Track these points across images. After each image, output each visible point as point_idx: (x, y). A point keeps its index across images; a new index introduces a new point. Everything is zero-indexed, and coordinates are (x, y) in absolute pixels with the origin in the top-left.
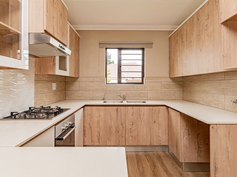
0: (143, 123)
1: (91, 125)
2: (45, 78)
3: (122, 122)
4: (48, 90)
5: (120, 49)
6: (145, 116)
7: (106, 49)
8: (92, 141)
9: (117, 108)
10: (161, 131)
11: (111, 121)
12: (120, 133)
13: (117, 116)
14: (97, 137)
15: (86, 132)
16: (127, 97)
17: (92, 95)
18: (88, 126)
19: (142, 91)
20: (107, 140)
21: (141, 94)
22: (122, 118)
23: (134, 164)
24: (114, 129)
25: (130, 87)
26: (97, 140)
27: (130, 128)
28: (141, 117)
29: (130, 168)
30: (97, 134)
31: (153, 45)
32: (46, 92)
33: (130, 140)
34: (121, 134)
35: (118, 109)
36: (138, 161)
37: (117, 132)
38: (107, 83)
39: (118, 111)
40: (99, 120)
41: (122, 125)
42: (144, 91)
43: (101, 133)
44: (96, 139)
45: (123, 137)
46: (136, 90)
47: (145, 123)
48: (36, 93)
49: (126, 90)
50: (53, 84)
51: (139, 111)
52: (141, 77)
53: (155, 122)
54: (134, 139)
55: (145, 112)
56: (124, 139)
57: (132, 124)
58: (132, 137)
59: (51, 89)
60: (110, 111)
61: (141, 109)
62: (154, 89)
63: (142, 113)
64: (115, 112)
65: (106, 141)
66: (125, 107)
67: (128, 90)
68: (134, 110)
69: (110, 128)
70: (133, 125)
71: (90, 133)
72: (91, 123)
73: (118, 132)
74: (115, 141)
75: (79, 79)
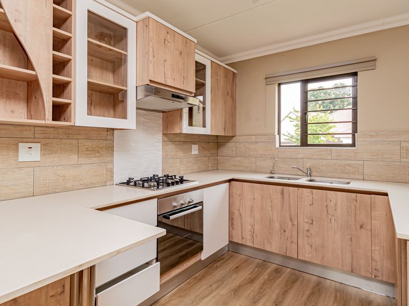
0: (333, 224)
1: (241, 212)
2: (179, 139)
3: (290, 215)
4: (184, 154)
5: (305, 82)
6: (339, 210)
7: (279, 85)
8: (243, 238)
9: (283, 188)
10: (377, 248)
11: (271, 210)
12: (288, 234)
13: (283, 202)
14: (249, 233)
15: (235, 222)
16: (316, 172)
17: (255, 164)
18: (237, 212)
19: (349, 162)
20: (266, 242)
21: (348, 167)
22: (292, 209)
23: (303, 294)
24: (277, 226)
25: (323, 153)
26: (249, 237)
27: (306, 228)
28: (330, 212)
29: (290, 298)
30: (249, 227)
31: (378, 63)
32: (181, 157)
33: (307, 252)
34: (291, 237)
35: (285, 191)
36: (312, 293)
37: (282, 231)
38: (281, 145)
39: (285, 194)
40: (253, 205)
41: (291, 219)
42: (355, 162)
43: (256, 227)
44: (249, 235)
45: (294, 244)
46: (336, 158)
47: (338, 225)
48: (165, 158)
49: (315, 157)
50: (193, 145)
51: (325, 200)
52: (351, 132)
53: (361, 227)
54: (316, 251)
55: (339, 203)
56: (294, 246)
57: (310, 222)
58: (311, 246)
59: (190, 153)
60: (271, 192)
61: (329, 196)
62: (380, 156)
63: (332, 204)
64: (280, 195)
65: (264, 242)
66: (296, 189)
67: (319, 157)
68: (314, 196)
69: (271, 222)
70: (312, 223)
71: (240, 225)
72: (241, 209)
73: (285, 231)
74: (280, 247)
75: (234, 139)
